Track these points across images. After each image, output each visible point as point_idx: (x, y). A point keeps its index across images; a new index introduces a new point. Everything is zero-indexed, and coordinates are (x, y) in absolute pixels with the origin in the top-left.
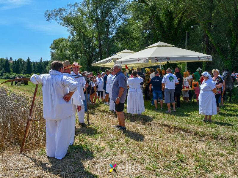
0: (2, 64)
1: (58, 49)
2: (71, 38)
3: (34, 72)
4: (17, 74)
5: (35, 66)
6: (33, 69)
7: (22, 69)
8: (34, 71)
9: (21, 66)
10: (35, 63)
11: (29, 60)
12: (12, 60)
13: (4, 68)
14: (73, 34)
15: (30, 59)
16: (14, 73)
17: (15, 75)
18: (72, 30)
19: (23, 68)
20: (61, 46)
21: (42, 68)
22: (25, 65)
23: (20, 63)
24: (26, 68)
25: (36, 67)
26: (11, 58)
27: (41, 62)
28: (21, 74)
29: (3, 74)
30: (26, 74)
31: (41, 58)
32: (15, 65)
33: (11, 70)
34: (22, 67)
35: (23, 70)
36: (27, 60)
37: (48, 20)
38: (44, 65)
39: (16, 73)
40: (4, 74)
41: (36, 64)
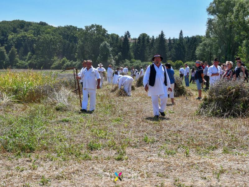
0: (118, 44)
5: (172, 47)
6: (168, 54)
7: (150, 52)
8: (170, 57)
9: (147, 48)
10: (172, 42)
11: (162, 35)
12: (129, 37)
13: (121, 51)
16: (137, 61)
17: (138, 64)
21: (185, 51)
22: (156, 46)
23: (146, 42)
24: (156, 50)
25: (173, 49)
26: (128, 33)
27: (181, 38)
28: (149, 63)
29: (119, 62)
31: (181, 32)
32: (138, 45)
33: (132, 54)
34: (150, 49)
36: (158, 36)
38: (189, 44)
39: (140, 60)
40: (121, 62)
41: (173, 44)
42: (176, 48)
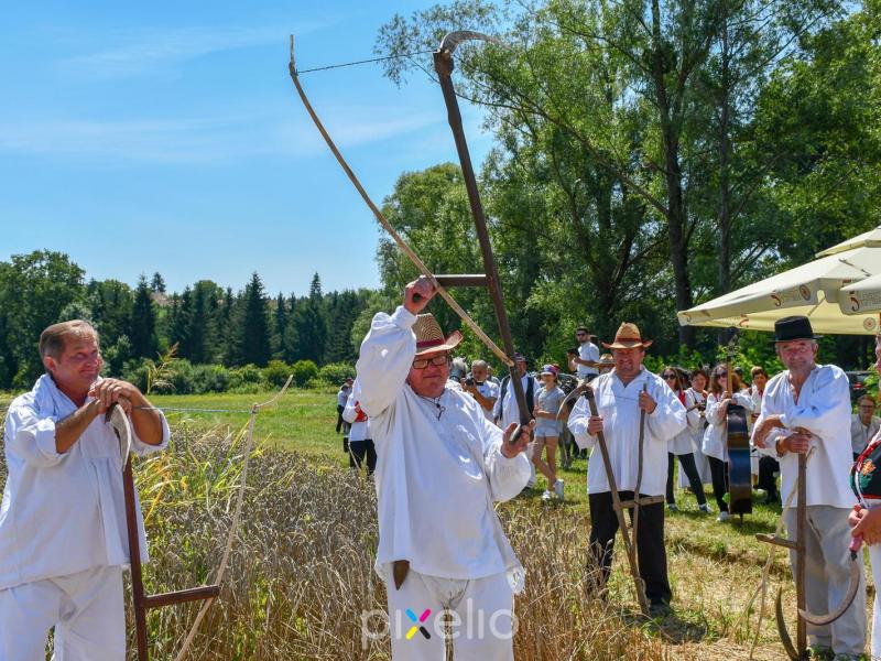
0: (119, 312)
1: (435, 226)
2: (500, 166)
3: (280, 354)
4: (192, 364)
5: (286, 322)
6: (275, 340)
7: (220, 336)
8: (280, 349)
9: (211, 324)
10: (288, 306)
11: (255, 287)
12: (162, 290)
13: (127, 333)
14: (511, 143)
15: (263, 281)
16: (177, 362)
17: (182, 370)
18: (506, 119)
19: (226, 330)
20: (448, 212)
21: (324, 332)
22: (236, 318)
23: (207, 305)
24: (239, 331)
25: (290, 328)
26: (158, 280)
27: (316, 296)
28: (217, 368)
29: (121, 366)
30: (242, 364)
31: (317, 278)
32: (181, 315)
33: (164, 341)
34: (220, 327)
35: (225, 345)
36: (244, 289)
37: (393, 73)
38: (336, 312)
39: (188, 359)
40: (126, 365)
41: (291, 311)
42: (298, 325)
